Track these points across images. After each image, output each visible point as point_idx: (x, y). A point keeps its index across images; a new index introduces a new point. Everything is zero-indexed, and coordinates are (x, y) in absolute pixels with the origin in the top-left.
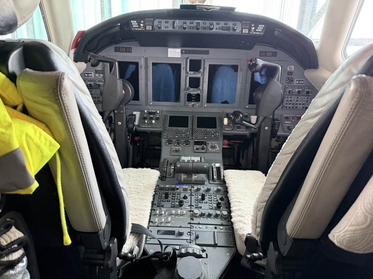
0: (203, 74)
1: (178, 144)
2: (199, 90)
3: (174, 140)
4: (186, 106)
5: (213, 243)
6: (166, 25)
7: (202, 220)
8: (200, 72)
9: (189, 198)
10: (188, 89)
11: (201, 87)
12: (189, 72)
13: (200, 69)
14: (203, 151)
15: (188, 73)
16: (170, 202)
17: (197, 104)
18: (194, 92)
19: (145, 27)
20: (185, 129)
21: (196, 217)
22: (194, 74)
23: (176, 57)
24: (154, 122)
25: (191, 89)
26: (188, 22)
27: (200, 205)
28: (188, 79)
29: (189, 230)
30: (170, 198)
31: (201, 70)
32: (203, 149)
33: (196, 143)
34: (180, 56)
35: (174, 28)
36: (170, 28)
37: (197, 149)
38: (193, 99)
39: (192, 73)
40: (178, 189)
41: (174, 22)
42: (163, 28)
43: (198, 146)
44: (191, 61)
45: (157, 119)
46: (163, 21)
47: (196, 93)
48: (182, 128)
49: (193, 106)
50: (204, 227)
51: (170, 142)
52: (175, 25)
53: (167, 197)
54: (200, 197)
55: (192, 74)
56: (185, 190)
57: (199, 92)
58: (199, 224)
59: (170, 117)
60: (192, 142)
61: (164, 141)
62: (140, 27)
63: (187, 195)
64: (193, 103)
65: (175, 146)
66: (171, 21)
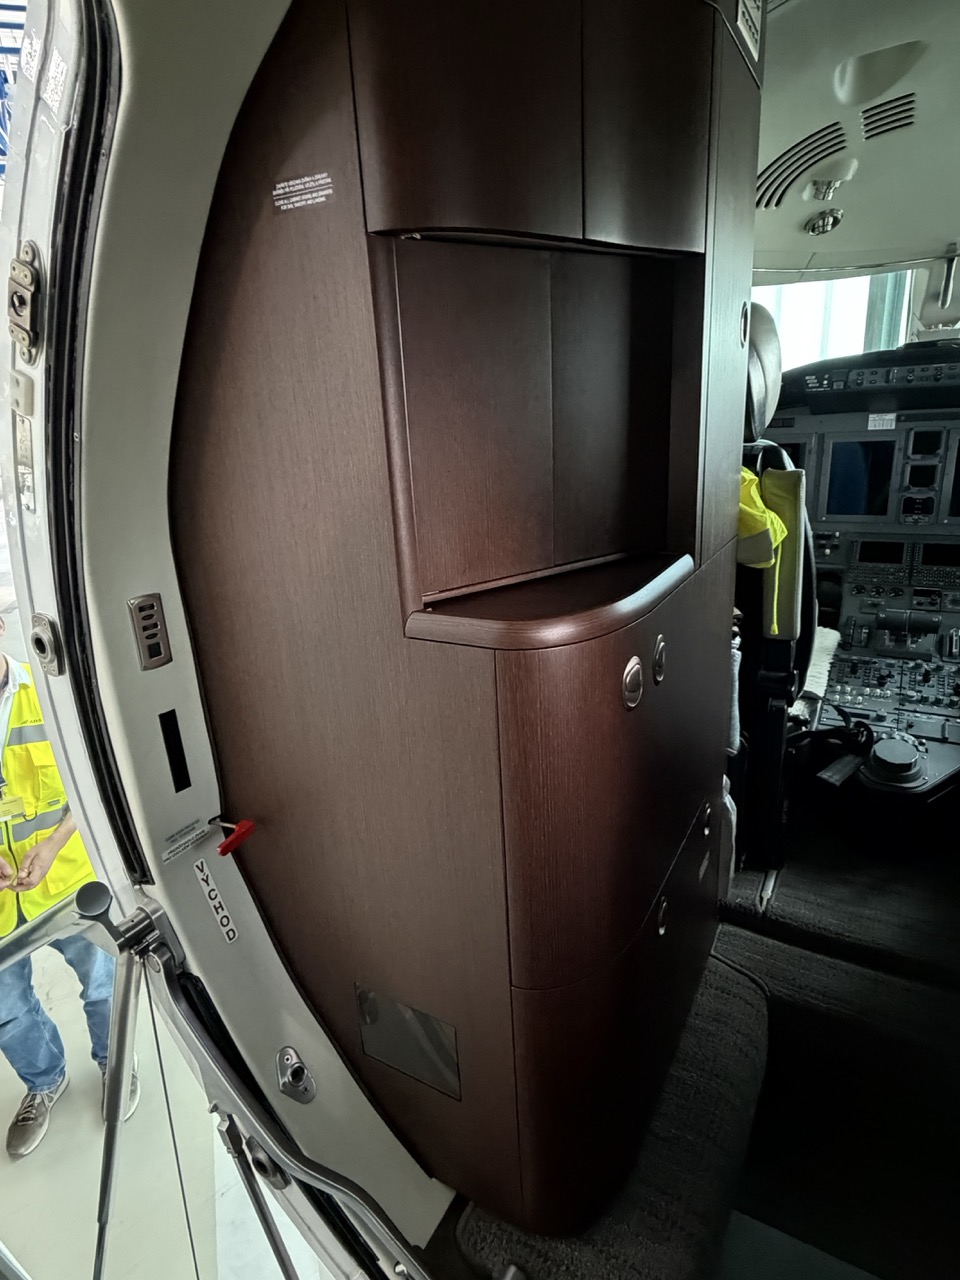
0: (944, 459)
1: (878, 593)
2: (934, 489)
3: (868, 587)
4: (900, 523)
5: (940, 737)
6: (872, 378)
7: (920, 707)
8: (936, 455)
9: (897, 678)
10: (908, 489)
11: (936, 486)
12: (912, 457)
13: (939, 448)
14: (932, 608)
15: (909, 458)
16: (860, 680)
17: (925, 519)
18: (917, 494)
19: (830, 384)
20: (895, 565)
21: (911, 702)
22: (922, 459)
23: (884, 428)
24: (828, 551)
25: (914, 489)
26: (918, 369)
27: (918, 688)
28: (908, 469)
29: (896, 717)
30: (860, 672)
31: (941, 451)
32: (932, 604)
33: (918, 593)
34: (893, 427)
35: (887, 381)
36: (881, 383)
37: (919, 604)
38: (918, 509)
39: (918, 456)
40: (875, 663)
41: (888, 372)
42: (866, 384)
43: (922, 599)
44: (917, 435)
45: (834, 548)
46: (867, 371)
47: (924, 496)
48: (889, 565)
49: (916, 522)
50: (925, 717)
51: (860, 590)
52: (891, 377)
53: (854, 671)
54: (919, 678)
55: (919, 460)
56: (891, 666)
57: (932, 494)
58: (916, 711)
59: (863, 544)
60: (908, 591)
61: (846, 587)
62: (821, 385)
63: (893, 673)
64: (916, 517)
65: (871, 597)
66: (882, 371)
